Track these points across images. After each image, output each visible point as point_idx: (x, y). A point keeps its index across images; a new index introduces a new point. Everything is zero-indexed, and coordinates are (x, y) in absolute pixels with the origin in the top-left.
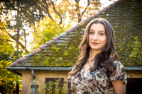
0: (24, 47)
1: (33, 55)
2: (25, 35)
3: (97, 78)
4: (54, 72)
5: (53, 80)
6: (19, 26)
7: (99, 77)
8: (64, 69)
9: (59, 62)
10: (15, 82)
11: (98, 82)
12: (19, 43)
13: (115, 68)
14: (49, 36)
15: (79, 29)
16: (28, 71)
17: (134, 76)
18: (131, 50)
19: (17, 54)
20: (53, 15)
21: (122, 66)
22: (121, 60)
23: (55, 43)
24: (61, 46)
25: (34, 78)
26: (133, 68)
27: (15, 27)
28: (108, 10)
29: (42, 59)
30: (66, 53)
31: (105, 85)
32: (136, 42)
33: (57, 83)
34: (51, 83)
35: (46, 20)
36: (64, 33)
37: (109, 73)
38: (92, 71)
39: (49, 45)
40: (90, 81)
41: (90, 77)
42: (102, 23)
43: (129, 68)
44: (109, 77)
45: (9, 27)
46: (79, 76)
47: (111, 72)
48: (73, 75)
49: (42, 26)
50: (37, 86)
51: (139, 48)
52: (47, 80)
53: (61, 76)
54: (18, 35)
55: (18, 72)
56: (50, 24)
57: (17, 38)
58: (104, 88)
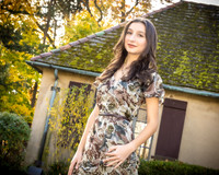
0: (51, 41)
1: (60, 52)
2: (56, 26)
3: (128, 91)
4: (81, 75)
5: (79, 85)
6: (50, 15)
7: (131, 90)
8: (94, 74)
9: (89, 65)
10: (34, 81)
11: (128, 96)
12: (46, 35)
13: (152, 82)
14: (83, 32)
15: (119, 30)
16: (51, 69)
17: (175, 98)
18: (176, 66)
19: (42, 47)
20: (93, 9)
21: (161, 81)
22: (162, 75)
23: (89, 42)
24: (95, 47)
25: (57, 78)
26: (175, 88)
27: (46, 15)
28: (157, 15)
29: (69, 59)
30: (99, 57)
31: (136, 100)
32: (184, 58)
33: (82, 90)
34: (75, 88)
35: (83, 14)
36: (102, 32)
37: (144, 87)
38: (124, 81)
39: (81, 44)
40: (120, 92)
41: (120, 88)
42: (143, 22)
43: (170, 87)
44: (143, 91)
45: (39, 14)
46: (108, 83)
47: (147, 86)
48: (101, 81)
49: (78, 20)
50: (59, 89)
51: (187, 65)
52: (72, 84)
53: (88, 82)
54: (47, 26)
55: (38, 69)
56: (87, 20)
57: (45, 29)
58: (135, 104)
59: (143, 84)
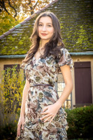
3: (47, 65)
4: (11, 59)
5: (11, 66)
7: (49, 63)
9: (15, 51)
11: (48, 68)
13: (62, 55)
15: (31, 20)
17: (81, 60)
18: (77, 38)
23: (11, 34)
24: (17, 36)
26: (79, 53)
30: (21, 43)
31: (54, 70)
32: (82, 31)
33: (14, 69)
34: (8, 69)
37: (57, 60)
38: (42, 58)
39: (6, 36)
40: (41, 67)
41: (41, 64)
42: (49, 16)
43: (76, 54)
44: (57, 62)
46: (31, 63)
51: (84, 35)
52: (6, 67)
53: (17, 63)
58: (53, 73)
59: (56, 58)
